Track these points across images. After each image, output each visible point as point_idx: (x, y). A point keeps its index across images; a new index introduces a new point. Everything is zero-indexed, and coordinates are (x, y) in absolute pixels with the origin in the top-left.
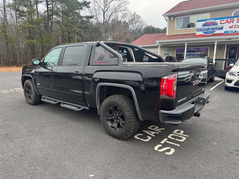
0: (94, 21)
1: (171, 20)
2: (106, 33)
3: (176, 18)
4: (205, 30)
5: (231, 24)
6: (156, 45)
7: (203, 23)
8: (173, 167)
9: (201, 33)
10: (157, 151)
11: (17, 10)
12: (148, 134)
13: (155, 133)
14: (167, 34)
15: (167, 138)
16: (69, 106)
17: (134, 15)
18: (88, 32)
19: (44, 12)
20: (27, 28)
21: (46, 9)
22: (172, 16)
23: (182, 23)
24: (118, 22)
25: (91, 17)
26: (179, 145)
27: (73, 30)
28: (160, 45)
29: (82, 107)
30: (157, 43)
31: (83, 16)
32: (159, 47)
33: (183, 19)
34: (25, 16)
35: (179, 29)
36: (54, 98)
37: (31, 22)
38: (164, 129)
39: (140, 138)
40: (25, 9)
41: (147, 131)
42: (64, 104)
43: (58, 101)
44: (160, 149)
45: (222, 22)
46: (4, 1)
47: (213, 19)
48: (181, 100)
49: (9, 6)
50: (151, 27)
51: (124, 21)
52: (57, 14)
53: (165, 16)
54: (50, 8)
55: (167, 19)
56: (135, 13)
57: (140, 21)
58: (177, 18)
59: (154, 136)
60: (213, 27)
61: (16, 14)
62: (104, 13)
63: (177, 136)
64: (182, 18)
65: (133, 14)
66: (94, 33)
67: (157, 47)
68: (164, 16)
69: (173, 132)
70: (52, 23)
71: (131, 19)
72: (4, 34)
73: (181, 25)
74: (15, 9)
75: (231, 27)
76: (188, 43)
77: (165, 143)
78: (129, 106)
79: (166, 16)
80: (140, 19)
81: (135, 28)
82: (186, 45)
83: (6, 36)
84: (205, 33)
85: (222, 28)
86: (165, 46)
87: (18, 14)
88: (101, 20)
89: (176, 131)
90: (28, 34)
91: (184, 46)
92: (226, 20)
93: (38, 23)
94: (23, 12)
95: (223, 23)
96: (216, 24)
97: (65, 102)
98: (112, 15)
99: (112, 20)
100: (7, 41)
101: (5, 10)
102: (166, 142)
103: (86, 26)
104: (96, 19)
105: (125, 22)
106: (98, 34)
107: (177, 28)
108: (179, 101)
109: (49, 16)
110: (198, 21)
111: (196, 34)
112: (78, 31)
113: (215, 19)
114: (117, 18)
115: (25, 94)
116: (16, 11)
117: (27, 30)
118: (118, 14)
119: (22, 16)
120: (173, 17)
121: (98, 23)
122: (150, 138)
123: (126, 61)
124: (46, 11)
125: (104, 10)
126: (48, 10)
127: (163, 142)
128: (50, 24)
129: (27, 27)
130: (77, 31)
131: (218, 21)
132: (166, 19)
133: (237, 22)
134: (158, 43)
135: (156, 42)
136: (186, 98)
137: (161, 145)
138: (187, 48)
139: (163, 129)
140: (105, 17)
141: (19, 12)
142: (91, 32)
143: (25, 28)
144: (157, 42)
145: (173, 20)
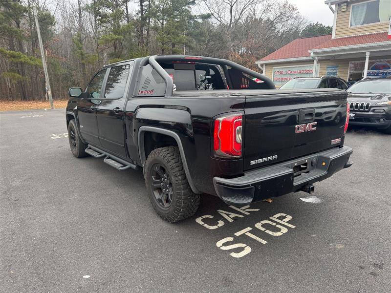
0: (214, 22)
1: (342, 10)
2: (233, 40)
3: (352, 5)
6: (310, 58)
8: (227, 282)
10: (218, 249)
11: (97, 14)
12: (223, 217)
13: (238, 215)
14: (333, 37)
15: (253, 226)
16: (114, 161)
17: (285, 5)
18: (204, 41)
19: (135, 14)
20: (111, 41)
21: (139, 8)
22: (344, 2)
23: (364, 13)
24: (256, 20)
25: (209, 16)
26: (264, 242)
27: (178, 39)
28: (316, 58)
29: (129, 165)
30: (312, 54)
31: (195, 16)
32: (315, 62)
33: (365, 7)
34: (109, 22)
35: (358, 26)
36: (100, 149)
37: (117, 31)
38: (257, 210)
39: (203, 223)
40: (109, 11)
41: (224, 212)
42: (109, 158)
43: (104, 153)
44: (226, 245)
46: (79, 2)
48: (260, 161)
49: (87, 8)
50: (317, 25)
51: (266, 19)
52: (154, 15)
53: (330, 4)
54: (146, 6)
55: (334, 8)
56: (287, 3)
57: (295, 16)
58: (353, 7)
59: (231, 221)
61: (96, 21)
62: (232, 7)
63: (274, 224)
64: (363, 5)
65: (282, 5)
66: (213, 43)
67: (311, 61)
68: (328, 4)
69: (271, 218)
70: (148, 30)
71: (279, 14)
72: (79, 51)
73: (360, 19)
74: (95, 12)
76: (371, 52)
77: (244, 235)
78: (178, 166)
79: (332, 4)
80: (296, 12)
81: (285, 28)
82: (368, 55)
83: (82, 54)
86: (329, 59)
87: (99, 20)
88: (226, 20)
89: (278, 215)
90: (112, 50)
91: (365, 59)
93: (126, 32)
94: (105, 16)
97: (111, 156)
98: (245, 10)
99: (247, 18)
100: (84, 61)
101: (80, 14)
102: (246, 234)
103: (200, 32)
104: (219, 19)
105: (268, 19)
106: (219, 43)
107: (353, 24)
108: (253, 163)
109: (144, 19)
111: (389, 34)
112: (187, 41)
114: (254, 14)
115: (71, 142)
116: (96, 16)
117: (111, 44)
118: (256, 7)
119: (104, 22)
120: (346, 4)
121: (222, 26)
122: (221, 223)
123: (210, 88)
124: (139, 12)
125: (231, 3)
126: (142, 9)
127: (238, 234)
128: (145, 32)
129: (110, 39)
130: (185, 41)
132: (331, 9)
134: (314, 53)
135: (309, 51)
136: (276, 157)
137: (231, 239)
138: (370, 61)
139: (255, 210)
140: (233, 14)
141: (100, 16)
142: (209, 41)
143: (107, 41)
144: (312, 52)
145: (346, 10)
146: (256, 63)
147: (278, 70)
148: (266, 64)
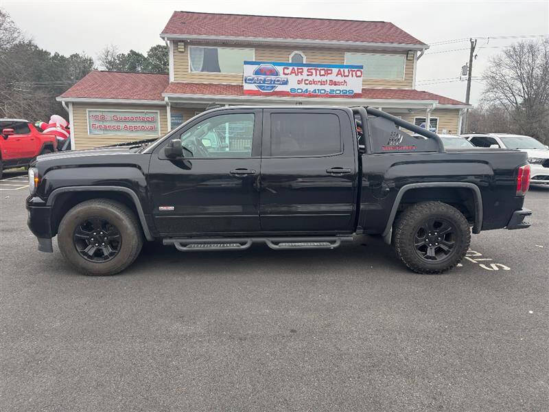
1: (180, 50)
4: (260, 83)
5: (300, 77)
6: (161, 103)
7: (255, 67)
9: (253, 87)
14: (172, 79)
22: (181, 41)
23: (202, 60)
28: (169, 103)
30: (166, 99)
32: (168, 108)
33: (203, 52)
35: (197, 72)
45: (286, 71)
47: (271, 63)
53: (166, 39)
58: (190, 48)
60: (273, 78)
64: (201, 50)
73: (199, 65)
75: (299, 82)
84: (260, 87)
85: (286, 83)
92: (291, 68)
95: (287, 74)
96: (277, 74)
107: (193, 70)
110: (246, 63)
111: (245, 88)
113: (275, 64)
120: (183, 44)
131: (280, 69)
133: (308, 75)
134: (169, 97)
135: (163, 95)
137: (483, 265)
144: (166, 96)
145: (183, 50)
146: (58, 99)
147: (94, 114)
148: (73, 104)
